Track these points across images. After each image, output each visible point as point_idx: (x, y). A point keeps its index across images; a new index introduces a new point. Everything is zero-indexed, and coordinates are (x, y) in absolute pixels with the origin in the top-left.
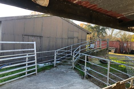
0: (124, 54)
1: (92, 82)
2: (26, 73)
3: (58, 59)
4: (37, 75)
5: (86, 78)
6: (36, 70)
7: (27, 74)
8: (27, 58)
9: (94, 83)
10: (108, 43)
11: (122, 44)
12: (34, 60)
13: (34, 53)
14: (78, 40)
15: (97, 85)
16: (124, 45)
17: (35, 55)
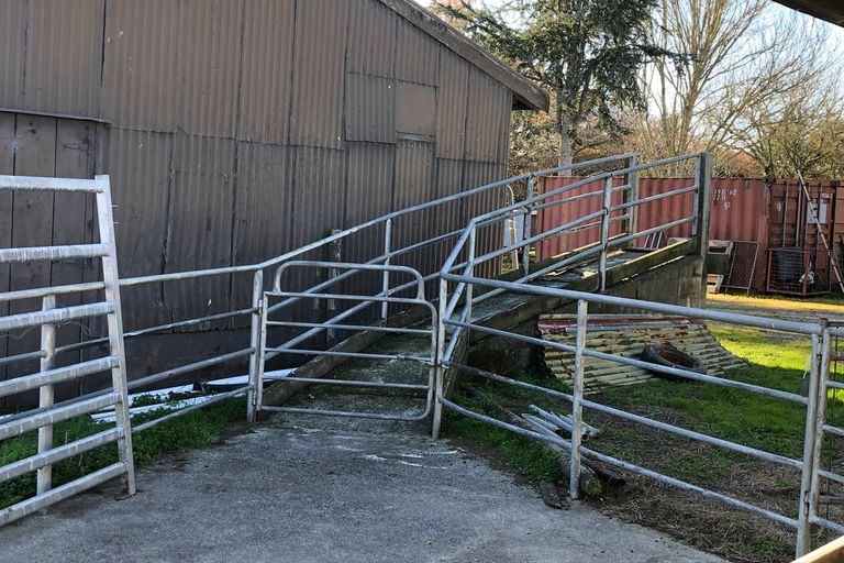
0: (809, 297)
1: (643, 524)
2: (43, 479)
3: (284, 348)
4: (132, 490)
5: (582, 495)
6: (126, 447)
7: (54, 485)
8: (47, 337)
9: (664, 530)
10: (701, 191)
11: (790, 206)
12: (104, 350)
13: (97, 285)
14: (437, 160)
15: (693, 543)
16: (811, 218)
17: (113, 301)
